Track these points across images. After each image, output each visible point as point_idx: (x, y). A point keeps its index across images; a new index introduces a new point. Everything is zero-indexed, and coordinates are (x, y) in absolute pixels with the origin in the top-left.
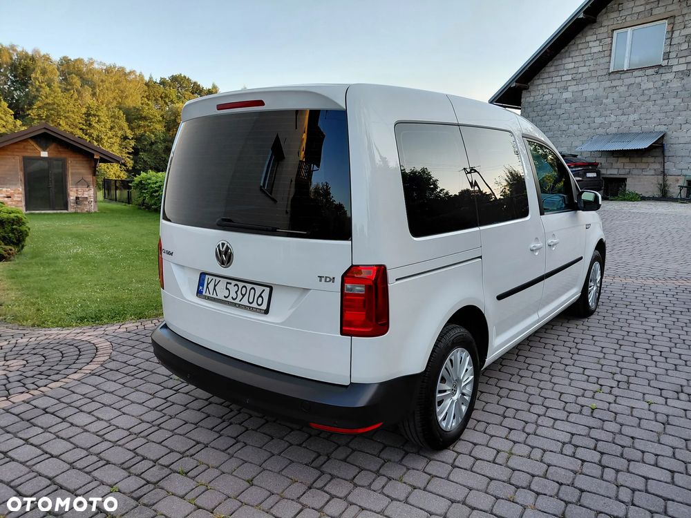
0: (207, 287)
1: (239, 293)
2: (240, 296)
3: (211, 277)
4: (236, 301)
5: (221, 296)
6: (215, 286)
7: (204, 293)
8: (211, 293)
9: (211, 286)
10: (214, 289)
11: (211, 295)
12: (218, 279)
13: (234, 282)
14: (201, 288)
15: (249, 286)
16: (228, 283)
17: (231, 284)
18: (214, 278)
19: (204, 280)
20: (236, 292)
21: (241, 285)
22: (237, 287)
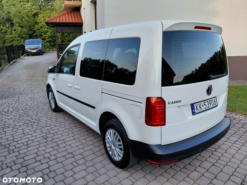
0: (197, 109)
1: (209, 104)
2: (209, 105)
3: (197, 104)
4: (209, 107)
5: (204, 109)
6: (200, 106)
7: (196, 112)
8: (199, 110)
9: (198, 108)
10: (200, 107)
11: (200, 111)
12: (200, 103)
13: (206, 101)
14: (194, 111)
15: (211, 100)
16: (204, 102)
17: (205, 102)
18: (198, 103)
19: (194, 107)
20: (208, 104)
21: (208, 101)
22: (207, 102)
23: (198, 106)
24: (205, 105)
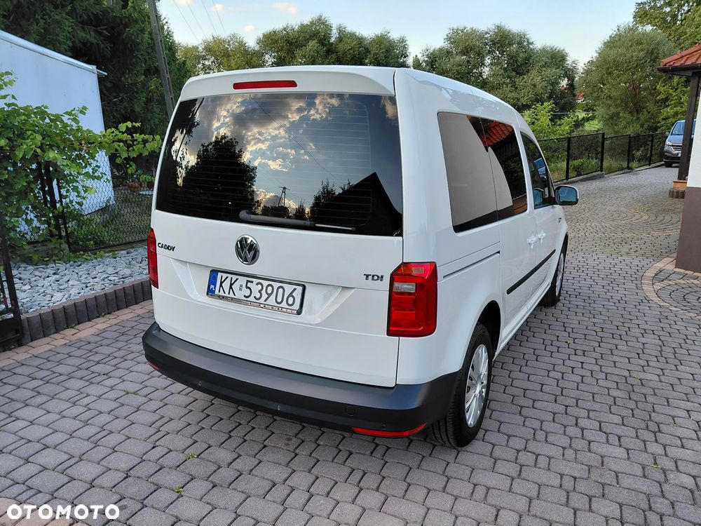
0: (221, 286)
1: (263, 292)
2: (265, 296)
3: (225, 275)
4: (261, 301)
5: (240, 296)
6: (231, 285)
7: (217, 292)
8: (227, 292)
9: (226, 285)
10: (231, 288)
11: (227, 295)
12: (235, 277)
13: (256, 281)
14: (212, 287)
15: (276, 285)
16: (248, 281)
17: (252, 282)
18: (230, 276)
19: (215, 278)
20: (260, 292)
21: (265, 283)
22: (260, 286)
23: (228, 281)
24: (247, 287)
